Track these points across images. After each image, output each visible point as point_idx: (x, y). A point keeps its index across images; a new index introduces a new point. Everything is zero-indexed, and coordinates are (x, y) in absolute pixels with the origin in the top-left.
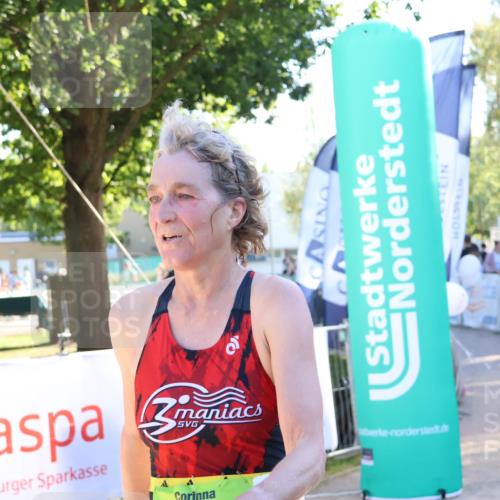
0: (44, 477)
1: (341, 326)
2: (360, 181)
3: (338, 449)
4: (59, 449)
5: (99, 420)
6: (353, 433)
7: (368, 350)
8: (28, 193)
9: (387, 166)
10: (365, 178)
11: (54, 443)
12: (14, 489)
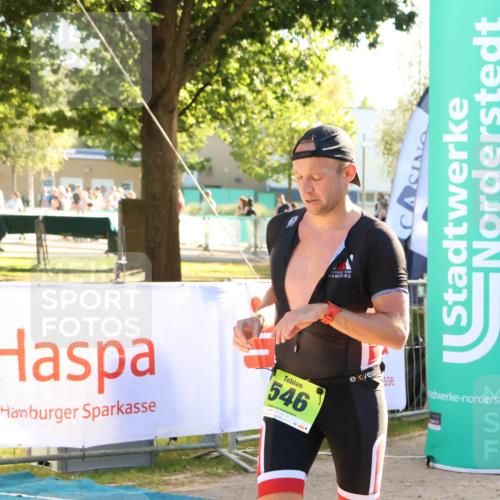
0: (90, 408)
1: (421, 281)
2: (452, 126)
3: (406, 409)
4: (106, 381)
5: (151, 354)
6: (425, 395)
7: (445, 309)
8: (105, 108)
9: (483, 112)
10: (458, 123)
11: (103, 375)
12: (57, 417)
